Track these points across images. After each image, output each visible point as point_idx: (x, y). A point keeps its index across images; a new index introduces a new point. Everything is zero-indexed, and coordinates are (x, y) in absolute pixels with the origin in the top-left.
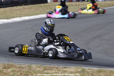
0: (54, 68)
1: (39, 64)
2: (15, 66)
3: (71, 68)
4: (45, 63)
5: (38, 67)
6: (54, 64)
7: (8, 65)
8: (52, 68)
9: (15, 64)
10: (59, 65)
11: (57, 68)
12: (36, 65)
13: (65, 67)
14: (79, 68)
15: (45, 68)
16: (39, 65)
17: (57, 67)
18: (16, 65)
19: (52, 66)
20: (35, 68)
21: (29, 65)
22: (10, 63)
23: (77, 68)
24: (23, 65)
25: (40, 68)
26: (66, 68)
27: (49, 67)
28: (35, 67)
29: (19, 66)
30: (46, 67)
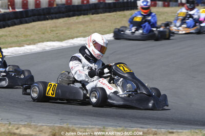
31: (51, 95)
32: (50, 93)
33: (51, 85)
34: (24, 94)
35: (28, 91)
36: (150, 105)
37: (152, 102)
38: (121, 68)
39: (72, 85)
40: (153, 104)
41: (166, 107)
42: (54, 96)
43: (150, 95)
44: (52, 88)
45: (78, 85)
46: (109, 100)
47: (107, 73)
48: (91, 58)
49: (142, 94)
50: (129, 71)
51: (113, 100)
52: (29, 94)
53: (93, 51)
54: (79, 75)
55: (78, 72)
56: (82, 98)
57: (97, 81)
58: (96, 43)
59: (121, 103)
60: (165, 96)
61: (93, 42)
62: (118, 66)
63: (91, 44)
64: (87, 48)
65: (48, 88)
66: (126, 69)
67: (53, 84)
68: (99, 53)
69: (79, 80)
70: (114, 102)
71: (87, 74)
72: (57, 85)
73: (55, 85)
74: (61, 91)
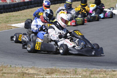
0: (102, 72)
2: (59, 70)
5: (84, 71)
6: (101, 67)
7: (51, 70)
9: (59, 69)
11: (105, 72)
15: (91, 72)
16: (85, 69)
18: (61, 70)
19: (100, 69)
20: (80, 73)
21: (74, 69)
22: (54, 68)
24: (68, 69)
25: (86, 72)
27: (96, 71)
29: (64, 70)
31: (38, 49)
32: (37, 48)
33: (38, 43)
34: (23, 48)
35: (25, 46)
36: (93, 53)
37: (94, 52)
38: (77, 33)
39: (49, 43)
40: (95, 53)
41: (102, 55)
42: (40, 49)
43: (93, 48)
44: (38, 45)
45: (53, 43)
46: (70, 51)
47: (69, 36)
48: (60, 27)
49: (88, 48)
50: (81, 35)
51: (72, 51)
52: (26, 48)
53: (61, 23)
54: (53, 37)
55: (53, 35)
56: (55, 50)
57: (64, 40)
58: (63, 19)
59: (77, 53)
60: (102, 48)
61: (61, 18)
62: (75, 32)
64: (58, 22)
65: (36, 45)
66: (79, 34)
68: (64, 24)
69: (53, 40)
70: (73, 52)
71: (58, 36)
72: (41, 43)
73: (40, 43)
74: (43, 46)
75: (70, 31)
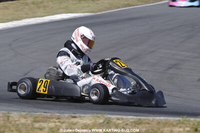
0: (53, 118)
1: (24, 112)
3: (84, 117)
4: (35, 110)
5: (22, 116)
8: (49, 118)
10: (62, 112)
11: (58, 119)
12: (19, 113)
13: (74, 115)
14: (99, 117)
15: (35, 118)
16: (24, 114)
17: (59, 116)
19: (49, 114)
20: (16, 119)
21: (5, 114)
23: (96, 116)
25: (25, 118)
26: (75, 117)
27: (44, 117)
28: (16, 117)
30: (38, 117)
31: (42, 92)
33: (42, 81)
35: (14, 87)
36: (153, 102)
42: (46, 93)
44: (43, 84)
48: (79, 53)
50: (126, 67)
54: (70, 70)
55: (69, 67)
56: (79, 95)
61: (81, 36)
63: (79, 38)
67: (44, 80)
68: (87, 48)
69: (70, 75)
71: (80, 68)
72: (49, 81)
74: (55, 87)
75: (106, 59)
